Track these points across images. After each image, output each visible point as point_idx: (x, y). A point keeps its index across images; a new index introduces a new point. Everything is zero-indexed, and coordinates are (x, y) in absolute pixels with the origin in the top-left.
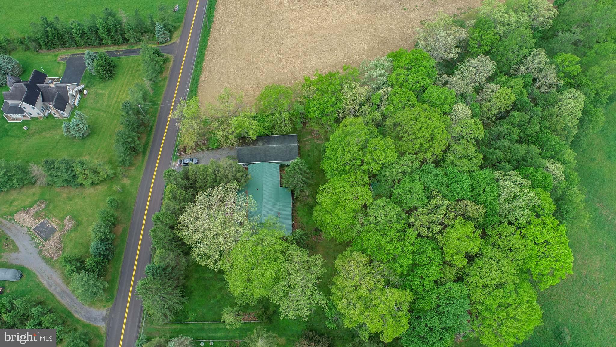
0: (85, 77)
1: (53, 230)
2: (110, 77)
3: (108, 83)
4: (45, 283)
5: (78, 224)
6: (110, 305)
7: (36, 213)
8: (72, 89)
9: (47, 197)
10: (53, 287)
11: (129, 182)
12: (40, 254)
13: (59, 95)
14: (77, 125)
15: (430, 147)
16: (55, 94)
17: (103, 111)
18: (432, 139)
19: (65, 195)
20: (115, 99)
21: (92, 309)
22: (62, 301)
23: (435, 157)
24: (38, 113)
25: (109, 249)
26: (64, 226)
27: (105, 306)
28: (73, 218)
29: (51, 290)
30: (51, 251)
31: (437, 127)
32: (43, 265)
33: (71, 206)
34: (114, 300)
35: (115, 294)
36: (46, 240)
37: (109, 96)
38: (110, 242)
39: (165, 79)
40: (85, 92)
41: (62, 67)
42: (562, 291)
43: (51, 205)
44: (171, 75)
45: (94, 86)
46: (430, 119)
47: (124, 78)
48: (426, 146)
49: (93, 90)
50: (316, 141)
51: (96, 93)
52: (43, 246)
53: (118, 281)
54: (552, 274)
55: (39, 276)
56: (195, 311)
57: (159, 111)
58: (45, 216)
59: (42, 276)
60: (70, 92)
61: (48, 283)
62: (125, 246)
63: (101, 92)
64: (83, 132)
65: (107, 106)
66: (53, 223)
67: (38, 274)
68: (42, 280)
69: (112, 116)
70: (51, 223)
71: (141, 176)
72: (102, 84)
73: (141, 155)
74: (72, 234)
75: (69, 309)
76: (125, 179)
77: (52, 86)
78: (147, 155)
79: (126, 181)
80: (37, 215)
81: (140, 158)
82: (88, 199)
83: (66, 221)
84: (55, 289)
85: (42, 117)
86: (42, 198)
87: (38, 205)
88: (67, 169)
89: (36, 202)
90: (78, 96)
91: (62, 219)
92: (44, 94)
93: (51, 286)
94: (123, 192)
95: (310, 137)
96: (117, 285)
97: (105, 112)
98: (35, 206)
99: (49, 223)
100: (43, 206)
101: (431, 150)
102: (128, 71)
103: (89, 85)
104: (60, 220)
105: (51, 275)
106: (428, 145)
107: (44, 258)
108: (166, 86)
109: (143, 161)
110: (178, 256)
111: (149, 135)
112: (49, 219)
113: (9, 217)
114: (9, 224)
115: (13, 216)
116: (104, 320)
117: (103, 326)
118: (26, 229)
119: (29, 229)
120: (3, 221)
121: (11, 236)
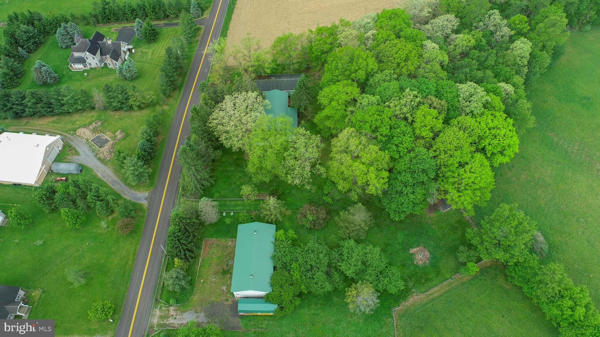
0: (133, 41)
1: (107, 141)
2: (154, 40)
3: (151, 45)
4: (100, 175)
5: (127, 136)
6: (151, 189)
7: (94, 128)
8: (124, 47)
9: (103, 118)
10: (106, 178)
11: (168, 108)
12: (96, 156)
13: (114, 49)
14: (129, 67)
15: (405, 65)
16: (111, 49)
17: (147, 63)
18: (406, 60)
19: (117, 117)
20: (157, 55)
21: (136, 192)
22: (112, 187)
23: (409, 72)
24: (96, 64)
25: (152, 149)
26: (116, 137)
27: (147, 190)
28: (123, 131)
29: (104, 180)
30: (105, 153)
31: (410, 52)
32: (99, 163)
33: (121, 124)
34: (154, 185)
35: (156, 181)
36: (100, 147)
37: (152, 53)
38: (153, 143)
39: (197, 41)
40: (133, 51)
41: (115, 35)
42: (517, 187)
43: (106, 124)
44: (202, 38)
45: (140, 47)
46: (405, 47)
47: (164, 41)
48: (402, 64)
49: (139, 50)
50: (317, 81)
51: (142, 51)
52: (99, 151)
53: (158, 174)
54: (501, 153)
55: (95, 171)
56: (219, 192)
57: (192, 62)
58: (101, 131)
59: (98, 171)
60: (123, 49)
61: (102, 175)
62: (164, 150)
63: (146, 50)
64: (132, 74)
65: (150, 59)
66: (107, 136)
67: (94, 169)
68: (98, 174)
69: (155, 66)
70: (106, 136)
71: (178, 104)
72: (147, 46)
73: (178, 90)
74: (122, 142)
75: (118, 192)
76: (165, 106)
77: (109, 42)
78: (182, 91)
79: (166, 107)
80: (95, 131)
81: (177, 92)
82: (135, 119)
83: (118, 133)
84: (107, 180)
85: (99, 67)
86: (99, 119)
87: (95, 123)
88: (122, 92)
89: (93, 121)
90: (128, 53)
91: (114, 133)
92: (102, 49)
93: (104, 177)
94: (163, 114)
95: (313, 79)
96: (157, 177)
97: (149, 63)
98: (93, 123)
99: (103, 136)
100: (100, 124)
101: (405, 68)
102: (168, 37)
103: (136, 46)
104: (112, 133)
105: (105, 170)
106: (404, 64)
107: (99, 159)
108: (198, 46)
109: (179, 95)
110: (207, 147)
111: (184, 78)
112: (103, 133)
113: (72, 132)
114: (72, 137)
115: (75, 131)
116: (146, 199)
117: (145, 203)
118: (85, 140)
119: (87, 140)
120: (67, 135)
121: (74, 145)
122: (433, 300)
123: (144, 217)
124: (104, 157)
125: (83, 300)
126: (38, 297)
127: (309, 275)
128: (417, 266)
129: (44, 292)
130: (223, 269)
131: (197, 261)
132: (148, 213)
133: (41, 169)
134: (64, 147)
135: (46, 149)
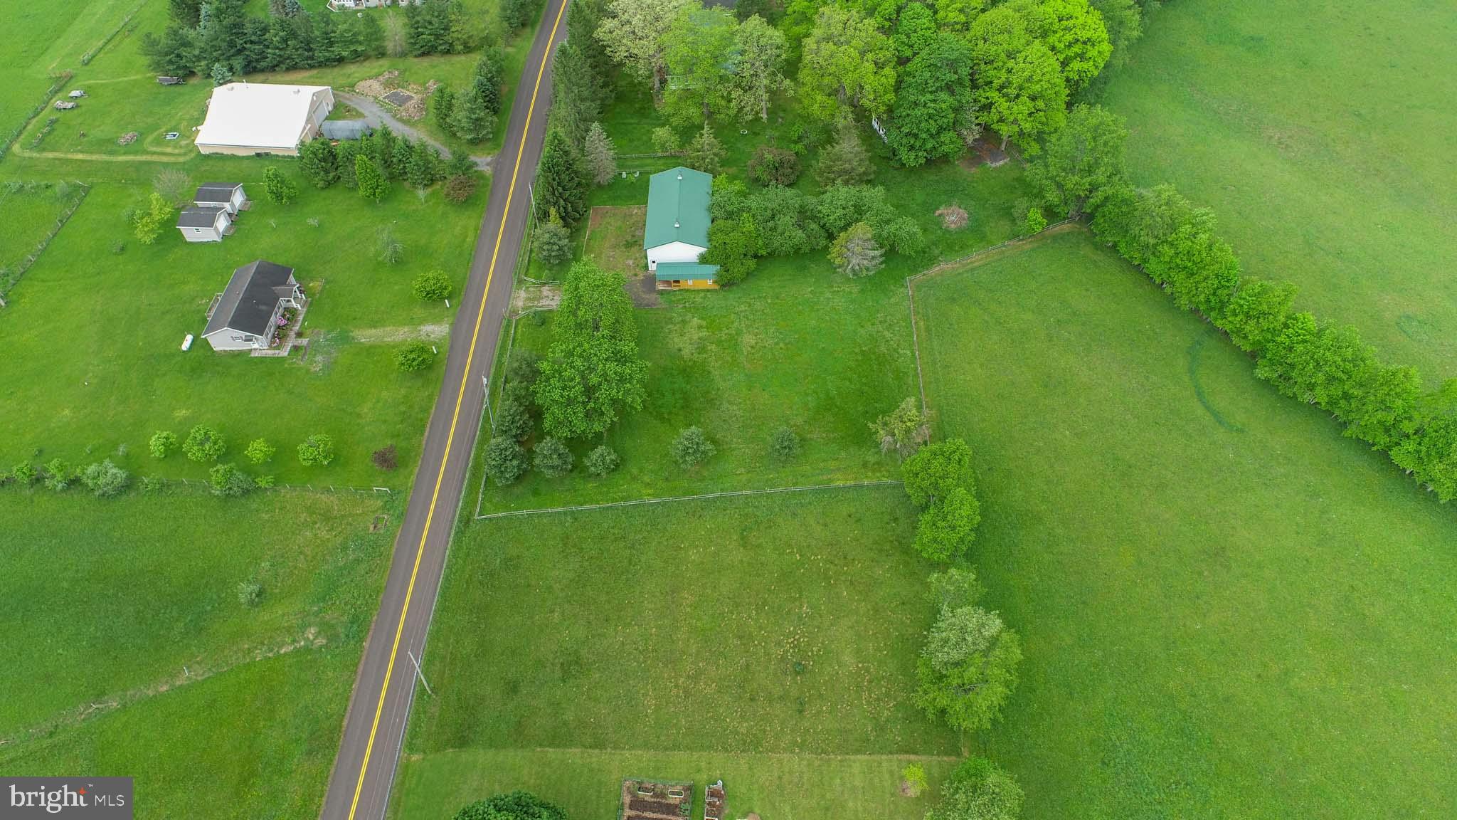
1: (410, 98)
6: (497, 152)
7: (387, 81)
9: (401, 66)
11: (514, 50)
12: (394, 116)
19: (425, 64)
26: (425, 90)
27: (489, 154)
28: (438, 81)
30: (410, 112)
32: (400, 125)
33: (435, 72)
34: (502, 147)
35: (503, 142)
36: (400, 106)
43: (407, 73)
52: (398, 111)
53: (506, 133)
66: (409, 91)
70: (407, 92)
73: (529, 27)
76: (509, 48)
79: (510, 50)
80: (388, 84)
81: (528, 30)
82: (458, 64)
83: (429, 84)
86: (394, 67)
87: (388, 74)
89: (385, 71)
91: (424, 84)
94: (507, 59)
96: (505, 137)
98: (385, 74)
99: (403, 92)
100: (396, 75)
104: (419, 86)
105: (412, 134)
107: (401, 120)
109: (533, 32)
112: (403, 87)
113: (347, 89)
114: (347, 96)
115: (353, 87)
116: (488, 164)
117: (488, 171)
118: (372, 99)
119: (376, 98)
120: (341, 93)
121: (352, 105)
122: (972, 269)
123: (488, 185)
124: (410, 116)
125: (396, 288)
126: (320, 288)
127: (771, 224)
128: (947, 231)
129: (327, 282)
130: (626, 241)
131: (582, 233)
132: (494, 182)
133: (305, 128)
134: (335, 106)
135: (313, 98)
